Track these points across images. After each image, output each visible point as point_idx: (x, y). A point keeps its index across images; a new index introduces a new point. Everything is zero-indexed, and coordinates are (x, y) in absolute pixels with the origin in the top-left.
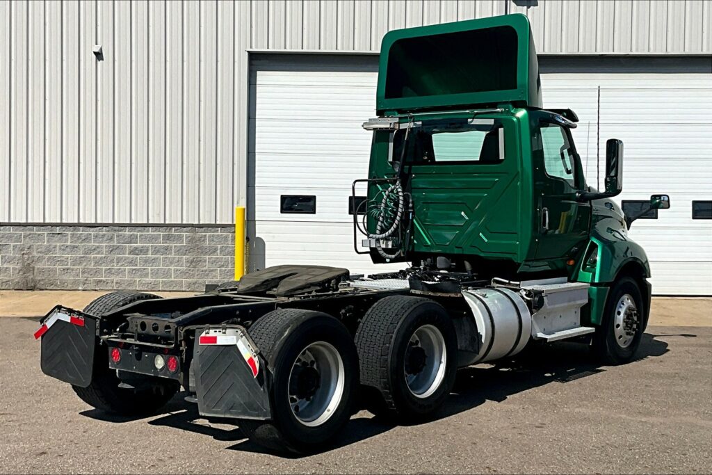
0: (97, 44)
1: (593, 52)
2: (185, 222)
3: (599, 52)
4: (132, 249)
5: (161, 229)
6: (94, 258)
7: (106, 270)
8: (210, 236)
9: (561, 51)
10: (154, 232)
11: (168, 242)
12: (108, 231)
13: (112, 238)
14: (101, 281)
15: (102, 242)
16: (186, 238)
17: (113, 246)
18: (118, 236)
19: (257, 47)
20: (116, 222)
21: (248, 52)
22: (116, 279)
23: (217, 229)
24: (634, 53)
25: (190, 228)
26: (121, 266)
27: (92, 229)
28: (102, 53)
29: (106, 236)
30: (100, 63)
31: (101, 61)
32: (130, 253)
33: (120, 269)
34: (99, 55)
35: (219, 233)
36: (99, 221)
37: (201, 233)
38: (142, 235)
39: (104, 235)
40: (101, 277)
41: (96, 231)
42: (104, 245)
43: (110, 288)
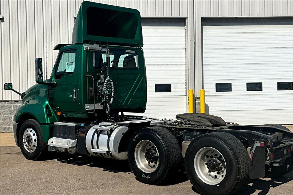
0: (1, 14)
1: (233, 16)
3: (235, 16)
6: (2, 117)
7: (8, 123)
9: (219, 16)
12: (9, 104)
13: (10, 107)
14: (5, 128)
15: (6, 109)
17: (12, 111)
18: (14, 106)
20: (13, 99)
21: (74, 17)
24: (251, 16)
27: (1, 103)
28: (3, 19)
29: (8, 106)
30: (2, 23)
31: (3, 22)
36: (4, 99)
39: (7, 106)
40: (6, 126)
41: (3, 104)
42: (7, 110)
43: (11, 131)
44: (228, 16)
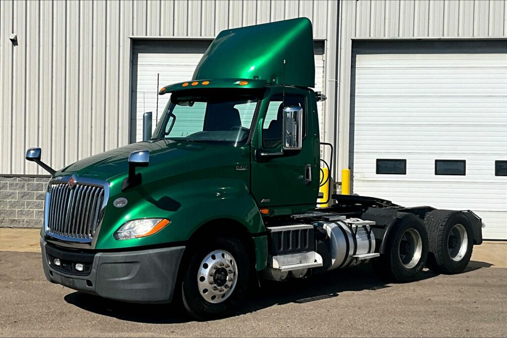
0: (13, 33)
1: (411, 37)
3: (416, 37)
4: (38, 195)
6: (9, 202)
7: (18, 212)
9: (384, 36)
12: (21, 181)
13: (23, 187)
14: (14, 220)
15: (15, 189)
17: (25, 192)
18: (28, 185)
19: (137, 34)
20: (26, 173)
21: (130, 38)
22: (26, 219)
24: (446, 37)
26: (30, 208)
27: (9, 179)
28: (17, 40)
29: (19, 185)
30: (15, 47)
32: (37, 199)
33: (29, 211)
34: (14, 42)
36: (13, 173)
39: (17, 184)
40: (15, 217)
41: (11, 180)
42: (17, 191)
43: (21, 226)
44: (401, 37)
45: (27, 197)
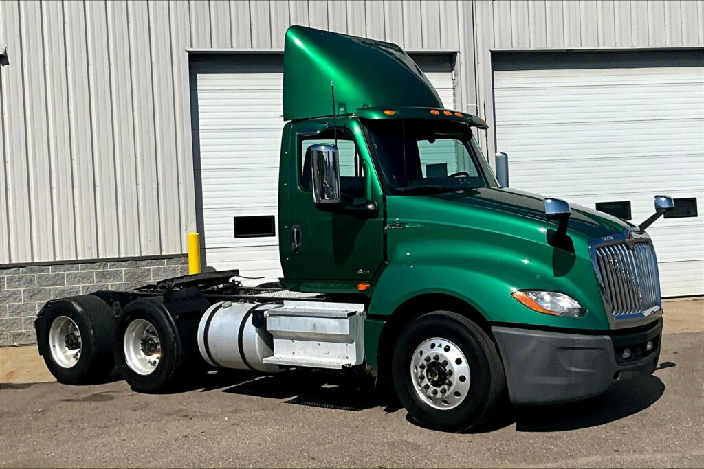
2: (122, 256)
3: (567, 48)
4: (57, 292)
5: (93, 265)
6: (9, 307)
7: (25, 320)
8: (154, 270)
9: (530, 46)
10: (84, 269)
11: (103, 280)
12: (26, 273)
13: (31, 281)
14: (19, 334)
15: (19, 286)
16: (126, 274)
17: (34, 290)
18: (39, 278)
19: (198, 46)
20: (36, 260)
21: (188, 52)
23: (163, 261)
25: (130, 262)
27: (5, 271)
28: (7, 57)
29: (24, 278)
30: (4, 68)
31: (6, 66)
34: (4, 59)
35: (166, 266)
36: (14, 261)
37: (144, 266)
38: (70, 274)
39: (21, 278)
40: (21, 329)
41: (10, 273)
42: (22, 289)
43: (29, 342)
44: (550, 47)
45: (39, 296)
